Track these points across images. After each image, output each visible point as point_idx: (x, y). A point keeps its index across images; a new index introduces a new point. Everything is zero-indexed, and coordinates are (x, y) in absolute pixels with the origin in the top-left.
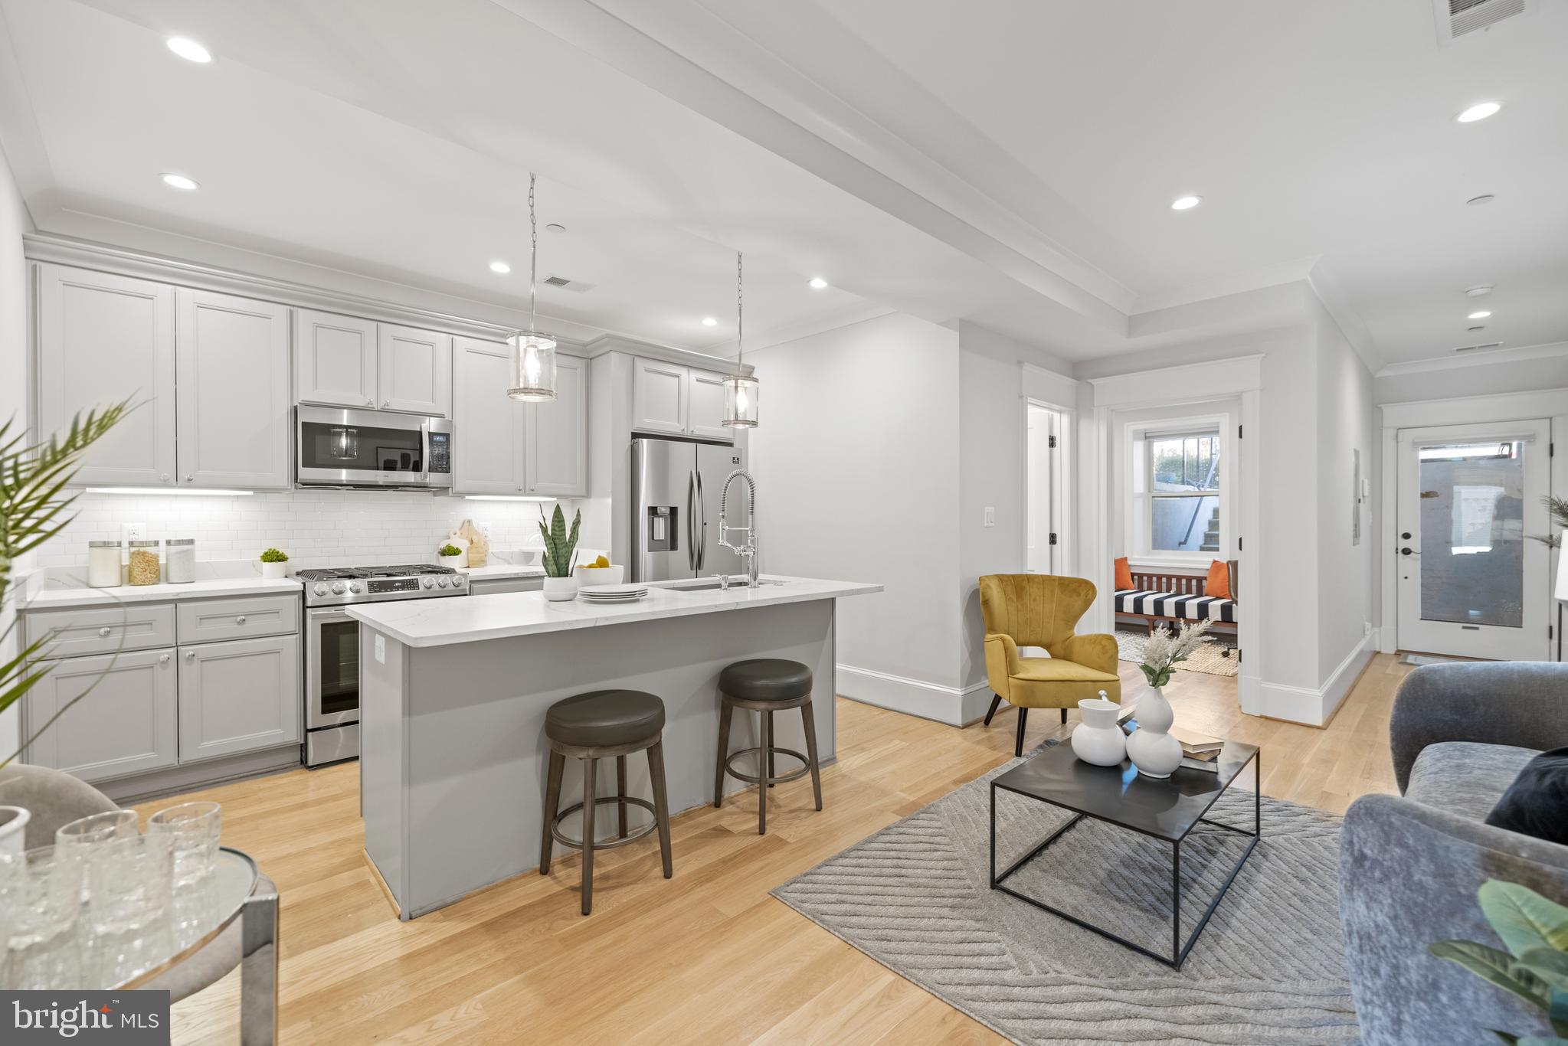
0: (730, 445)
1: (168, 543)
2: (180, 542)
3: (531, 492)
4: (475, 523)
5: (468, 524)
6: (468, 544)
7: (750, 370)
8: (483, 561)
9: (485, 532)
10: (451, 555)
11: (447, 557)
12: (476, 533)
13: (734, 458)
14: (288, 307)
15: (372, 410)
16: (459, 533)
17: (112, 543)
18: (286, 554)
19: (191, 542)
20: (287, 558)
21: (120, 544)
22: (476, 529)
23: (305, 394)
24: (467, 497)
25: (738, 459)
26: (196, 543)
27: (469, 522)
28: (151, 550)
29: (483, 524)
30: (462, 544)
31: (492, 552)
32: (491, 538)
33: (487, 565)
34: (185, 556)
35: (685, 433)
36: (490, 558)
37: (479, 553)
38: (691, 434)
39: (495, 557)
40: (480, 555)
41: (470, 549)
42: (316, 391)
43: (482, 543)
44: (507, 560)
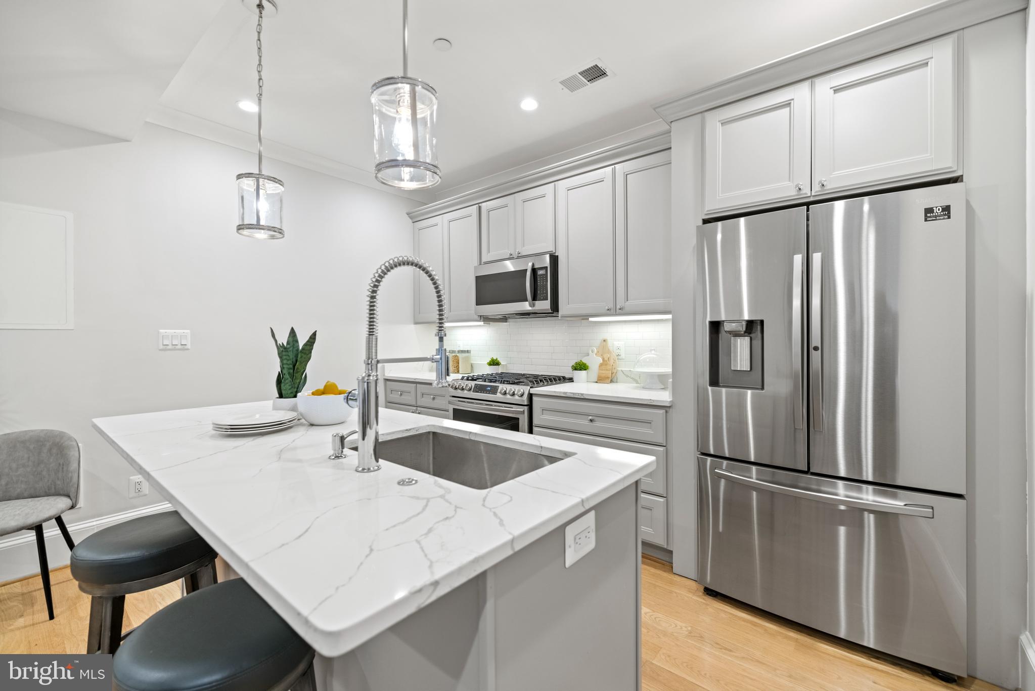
2: (463, 352)
3: (621, 311)
4: (610, 343)
5: (604, 343)
6: (601, 361)
8: (609, 378)
9: (618, 351)
10: (579, 369)
11: (576, 371)
12: (609, 352)
13: (929, 211)
15: (513, 259)
16: (596, 351)
18: (500, 361)
19: (468, 352)
20: (500, 363)
22: (611, 348)
23: (484, 257)
24: (591, 319)
25: (946, 209)
27: (605, 341)
28: (458, 355)
29: (616, 344)
30: (594, 362)
31: (622, 371)
32: (624, 357)
33: (617, 382)
34: (467, 359)
35: (806, 194)
36: (620, 376)
37: (607, 370)
38: (819, 191)
39: (625, 375)
40: (607, 372)
41: (601, 365)
42: (489, 254)
43: (612, 361)
44: (635, 378)
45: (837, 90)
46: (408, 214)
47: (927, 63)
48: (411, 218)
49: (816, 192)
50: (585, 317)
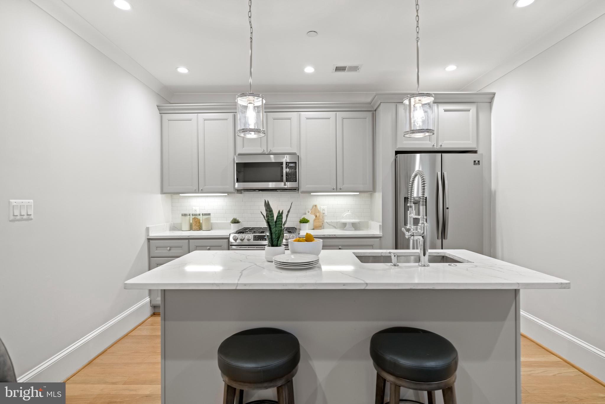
0: (475, 152)
1: (202, 214)
2: (205, 214)
3: (340, 190)
4: (318, 207)
5: (315, 207)
6: (314, 217)
7: (492, 96)
8: (321, 226)
9: (323, 211)
10: (303, 223)
11: (302, 224)
12: (319, 212)
13: (475, 161)
14: (233, 113)
15: (265, 154)
16: (310, 211)
17: (187, 214)
18: (240, 220)
19: (209, 214)
20: (240, 222)
21: (190, 215)
22: (319, 210)
23: (240, 151)
24: (312, 194)
25: (479, 162)
26: (211, 214)
27: (315, 206)
28: (198, 217)
29: (322, 207)
30: (311, 217)
31: (326, 222)
32: (327, 215)
33: (324, 228)
34: (208, 220)
35: (435, 148)
36: (326, 225)
37: (319, 222)
38: (440, 148)
39: (328, 224)
40: (320, 223)
41: (315, 220)
42: (243, 149)
43: (321, 217)
44: (334, 226)
45: (446, 111)
46: (157, 107)
47: (470, 110)
48: (159, 110)
49: (439, 148)
50: (309, 192)
